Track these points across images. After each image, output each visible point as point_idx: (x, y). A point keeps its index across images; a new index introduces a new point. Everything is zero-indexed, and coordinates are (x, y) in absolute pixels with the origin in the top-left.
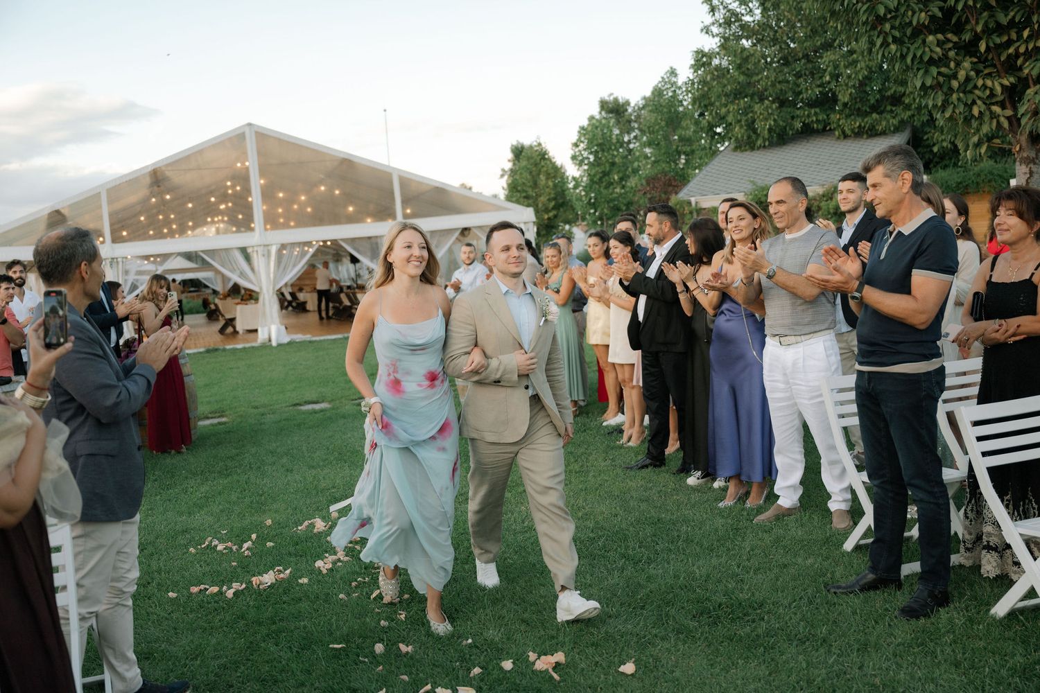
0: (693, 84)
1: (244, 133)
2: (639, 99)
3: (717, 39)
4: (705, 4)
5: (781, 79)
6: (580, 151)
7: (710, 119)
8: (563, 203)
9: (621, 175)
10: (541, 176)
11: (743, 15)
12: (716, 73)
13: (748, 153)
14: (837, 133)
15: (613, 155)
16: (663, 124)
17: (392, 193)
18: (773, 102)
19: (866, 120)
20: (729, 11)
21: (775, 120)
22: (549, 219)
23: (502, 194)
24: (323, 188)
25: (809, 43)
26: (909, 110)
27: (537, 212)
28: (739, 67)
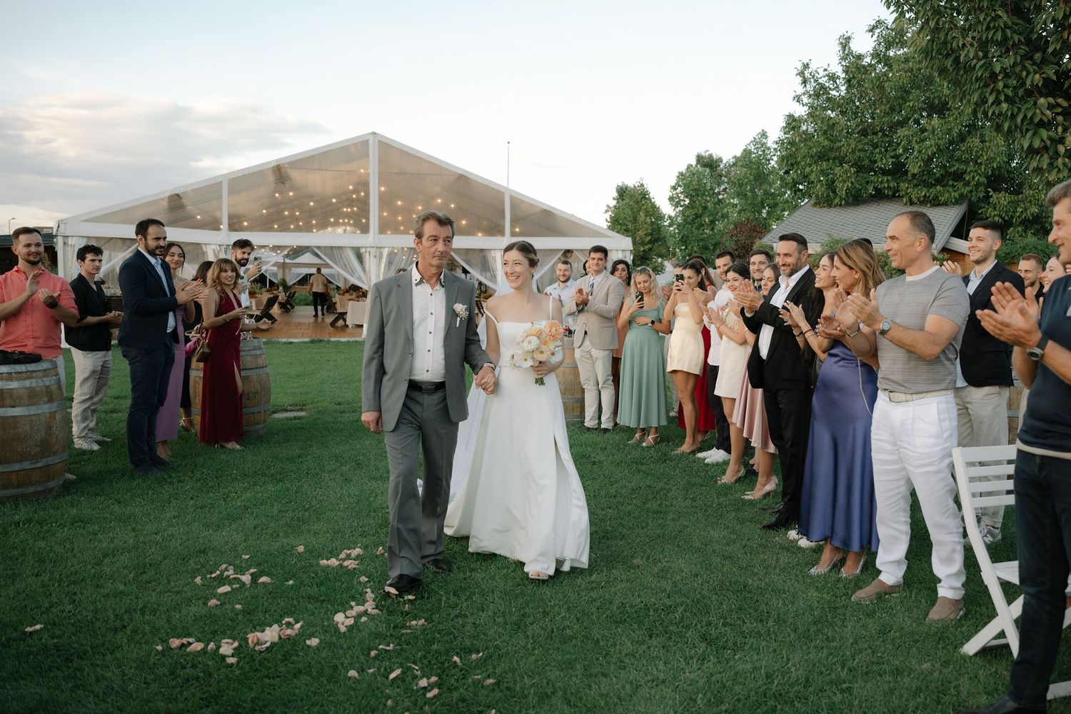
0: (783, 144)
1: (368, 141)
2: (731, 158)
3: (806, 108)
4: (799, 76)
5: (859, 147)
6: (677, 193)
7: (795, 176)
8: (658, 238)
9: (711, 218)
10: (641, 213)
11: (830, 89)
12: (804, 136)
13: (825, 209)
14: (905, 200)
15: (706, 200)
16: (752, 178)
17: (503, 212)
18: (852, 166)
19: (931, 191)
20: (819, 84)
21: (852, 183)
22: (644, 251)
23: (605, 225)
24: (439, 201)
25: (887, 119)
26: (968, 186)
27: (634, 243)
28: (825, 132)
